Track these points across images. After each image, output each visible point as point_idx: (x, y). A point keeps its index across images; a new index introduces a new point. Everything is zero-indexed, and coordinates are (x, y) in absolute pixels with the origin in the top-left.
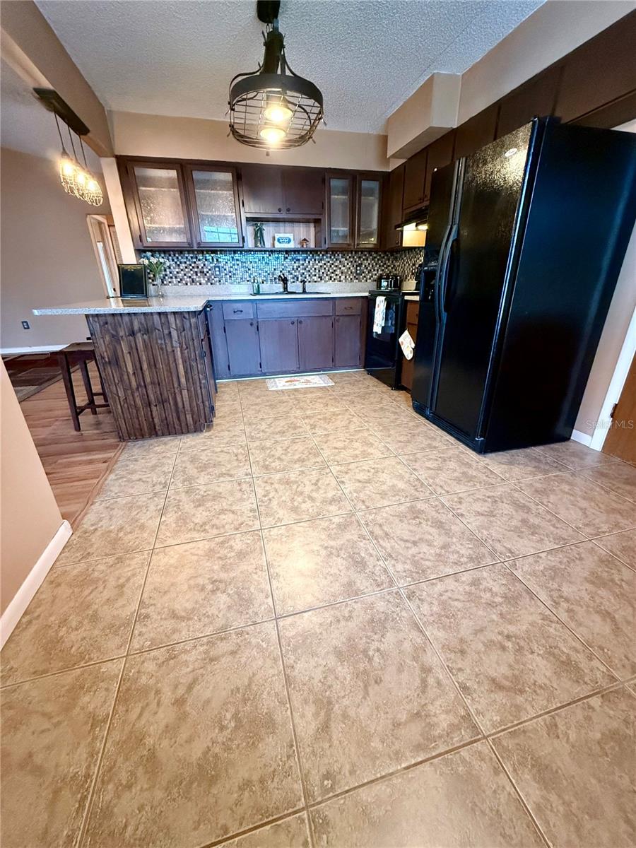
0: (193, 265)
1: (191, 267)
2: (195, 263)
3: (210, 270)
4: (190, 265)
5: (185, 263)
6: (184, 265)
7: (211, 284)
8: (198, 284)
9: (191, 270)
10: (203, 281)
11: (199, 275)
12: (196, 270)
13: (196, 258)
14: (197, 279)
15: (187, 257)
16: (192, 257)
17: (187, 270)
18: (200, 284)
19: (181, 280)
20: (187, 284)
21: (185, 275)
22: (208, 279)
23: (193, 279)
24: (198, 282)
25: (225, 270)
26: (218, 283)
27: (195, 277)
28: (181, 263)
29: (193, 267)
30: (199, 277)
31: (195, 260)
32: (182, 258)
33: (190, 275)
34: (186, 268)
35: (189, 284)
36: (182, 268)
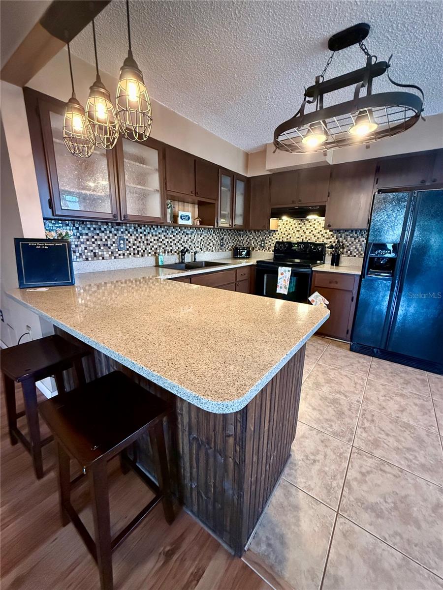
0: (96, 237)
1: (93, 240)
2: (98, 235)
3: (114, 243)
4: (93, 237)
5: (87, 234)
6: (85, 237)
7: (115, 258)
8: (101, 258)
9: (93, 243)
10: (106, 255)
11: (102, 248)
12: (99, 243)
13: (100, 229)
14: (100, 253)
15: (89, 229)
16: (95, 229)
17: (88, 243)
18: (103, 258)
19: (81, 254)
20: (87, 259)
21: (86, 248)
22: (112, 253)
23: (95, 253)
24: (101, 256)
25: (130, 242)
26: (122, 257)
27: (97, 251)
28: (81, 234)
29: (96, 240)
30: (102, 251)
31: (98, 232)
32: (84, 229)
33: (91, 248)
34: (88, 240)
35: (90, 259)
36: (82, 240)
